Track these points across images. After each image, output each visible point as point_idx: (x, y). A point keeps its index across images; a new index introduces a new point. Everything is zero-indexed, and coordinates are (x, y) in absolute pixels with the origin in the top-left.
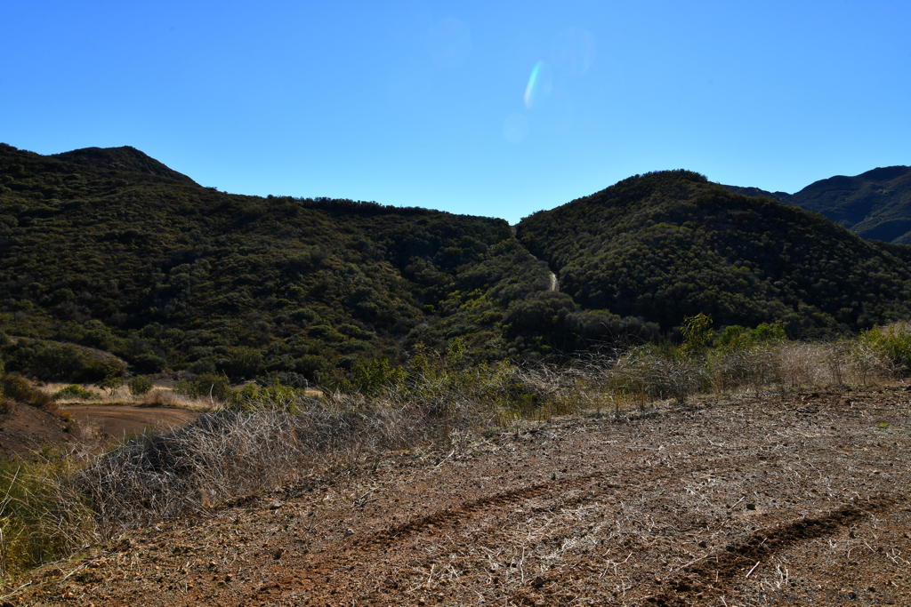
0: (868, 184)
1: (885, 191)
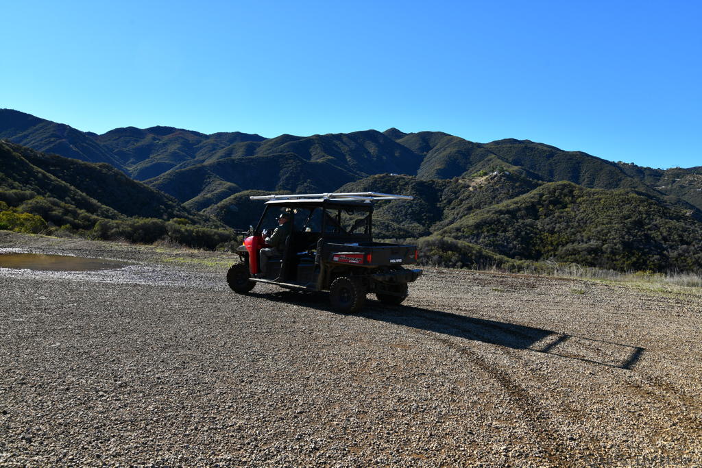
0: (150, 136)
1: (160, 142)
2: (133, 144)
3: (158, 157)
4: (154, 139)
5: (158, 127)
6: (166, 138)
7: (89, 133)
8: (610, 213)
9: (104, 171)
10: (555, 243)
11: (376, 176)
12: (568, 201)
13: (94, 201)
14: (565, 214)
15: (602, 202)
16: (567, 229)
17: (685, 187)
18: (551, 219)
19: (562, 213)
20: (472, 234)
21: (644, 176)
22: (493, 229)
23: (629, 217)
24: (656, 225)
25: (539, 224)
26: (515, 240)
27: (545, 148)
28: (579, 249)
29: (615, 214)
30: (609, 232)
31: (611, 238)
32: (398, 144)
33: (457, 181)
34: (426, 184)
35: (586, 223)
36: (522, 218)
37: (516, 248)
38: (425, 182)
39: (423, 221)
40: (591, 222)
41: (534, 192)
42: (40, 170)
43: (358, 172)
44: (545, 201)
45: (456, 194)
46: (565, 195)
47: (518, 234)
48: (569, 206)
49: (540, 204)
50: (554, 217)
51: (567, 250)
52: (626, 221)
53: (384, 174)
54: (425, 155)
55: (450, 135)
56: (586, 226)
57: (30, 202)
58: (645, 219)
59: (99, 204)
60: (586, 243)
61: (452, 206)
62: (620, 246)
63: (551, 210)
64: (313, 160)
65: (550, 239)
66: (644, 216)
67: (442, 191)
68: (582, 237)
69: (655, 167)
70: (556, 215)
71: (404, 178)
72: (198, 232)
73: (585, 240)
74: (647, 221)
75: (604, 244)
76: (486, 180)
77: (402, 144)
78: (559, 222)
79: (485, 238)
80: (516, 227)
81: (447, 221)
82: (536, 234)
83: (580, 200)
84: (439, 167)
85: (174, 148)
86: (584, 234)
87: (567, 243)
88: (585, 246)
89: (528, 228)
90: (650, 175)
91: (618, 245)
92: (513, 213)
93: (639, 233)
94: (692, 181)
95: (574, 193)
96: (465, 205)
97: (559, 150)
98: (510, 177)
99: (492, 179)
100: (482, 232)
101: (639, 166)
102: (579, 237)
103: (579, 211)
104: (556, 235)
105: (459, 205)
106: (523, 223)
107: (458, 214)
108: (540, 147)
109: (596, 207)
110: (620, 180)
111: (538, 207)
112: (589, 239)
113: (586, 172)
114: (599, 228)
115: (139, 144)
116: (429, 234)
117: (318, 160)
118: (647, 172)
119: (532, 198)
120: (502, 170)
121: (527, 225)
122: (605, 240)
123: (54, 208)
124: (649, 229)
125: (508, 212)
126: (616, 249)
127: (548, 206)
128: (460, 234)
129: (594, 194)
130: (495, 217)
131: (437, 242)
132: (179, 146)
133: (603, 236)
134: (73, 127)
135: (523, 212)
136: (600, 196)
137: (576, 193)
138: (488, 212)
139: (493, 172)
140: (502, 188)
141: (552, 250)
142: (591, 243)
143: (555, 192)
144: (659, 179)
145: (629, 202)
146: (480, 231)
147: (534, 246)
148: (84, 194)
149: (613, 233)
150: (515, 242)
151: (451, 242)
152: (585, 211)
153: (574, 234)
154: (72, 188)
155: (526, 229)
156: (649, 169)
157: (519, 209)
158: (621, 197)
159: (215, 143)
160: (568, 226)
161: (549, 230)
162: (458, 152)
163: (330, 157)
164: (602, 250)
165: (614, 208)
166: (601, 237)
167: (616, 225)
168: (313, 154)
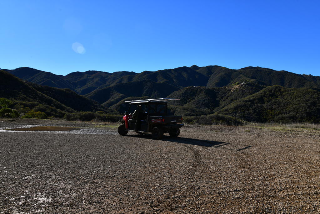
0: (86, 75)
1: (91, 78)
2: (79, 79)
3: (90, 84)
4: (88, 76)
5: (89, 71)
6: (93, 76)
7: (60, 76)
8: (299, 99)
9: (67, 92)
10: (273, 115)
11: (187, 88)
12: (278, 94)
13: (63, 105)
14: (277, 100)
15: (295, 94)
16: (279, 108)
18: (270, 103)
19: (276, 100)
20: (233, 112)
22: (242, 109)
23: (309, 100)
25: (265, 106)
26: (253, 114)
27: (267, 70)
28: (285, 117)
29: (302, 100)
30: (300, 108)
31: (300, 111)
32: (197, 72)
33: (225, 87)
34: (211, 90)
35: (287, 104)
36: (257, 103)
37: (254, 118)
39: (210, 107)
40: (290, 104)
41: (262, 91)
42: (40, 93)
43: (179, 86)
44: (267, 95)
45: (225, 94)
46: (277, 92)
47: (255, 111)
48: (279, 97)
49: (265, 97)
50: (272, 102)
51: (279, 117)
52: (307, 103)
53: (191, 87)
54: (210, 77)
55: (221, 67)
56: (288, 106)
57: (37, 107)
58: (317, 101)
59: (66, 106)
60: (288, 114)
61: (223, 100)
62: (305, 114)
63: (270, 99)
64: (158, 82)
65: (270, 113)
66: (316, 99)
67: (218, 93)
68: (286, 111)
70: (273, 101)
71: (200, 88)
72: (108, 117)
73: (288, 112)
75: (297, 114)
76: (239, 87)
77: (199, 72)
78: (275, 105)
79: (239, 114)
80: (254, 108)
81: (221, 107)
82: (263, 110)
83: (284, 93)
84: (217, 82)
85: (96, 80)
86: (287, 109)
87: (279, 114)
88: (288, 115)
89: (260, 108)
92: (252, 102)
93: (314, 108)
95: (281, 90)
96: (229, 99)
97: (274, 70)
98: (250, 85)
99: (242, 86)
100: (238, 111)
101: (313, 76)
102: (284, 111)
103: (284, 99)
104: (274, 111)
105: (227, 99)
106: (257, 106)
107: (226, 103)
108: (264, 70)
109: (292, 97)
110: (304, 83)
111: (264, 98)
112: (290, 112)
113: (287, 80)
114: (294, 107)
115: (81, 79)
116: (213, 113)
117: (161, 82)
119: (261, 93)
120: (246, 81)
121: (259, 107)
122: (298, 112)
123: (47, 109)
125: (250, 101)
126: (303, 116)
127: (269, 97)
128: (227, 112)
129: (291, 90)
130: (243, 103)
131: (215, 116)
132: (99, 79)
133: (296, 110)
134: (53, 73)
135: (257, 101)
136: (294, 91)
137: (282, 90)
138: (240, 101)
139: (242, 83)
140: (247, 90)
141: (271, 118)
142: (291, 114)
143: (272, 90)
145: (308, 93)
146: (237, 111)
147: (263, 116)
148: (59, 102)
149: (301, 108)
150: (254, 115)
151: (222, 116)
152: (287, 99)
153: (282, 110)
154: (54, 100)
155: (259, 108)
156: (318, 77)
157: (255, 99)
158: (304, 91)
159: (115, 76)
160: (279, 106)
161: (270, 108)
162: (225, 74)
163: (166, 80)
164: (296, 117)
165: (301, 97)
166: (295, 110)
167: (303, 105)
168: (158, 79)
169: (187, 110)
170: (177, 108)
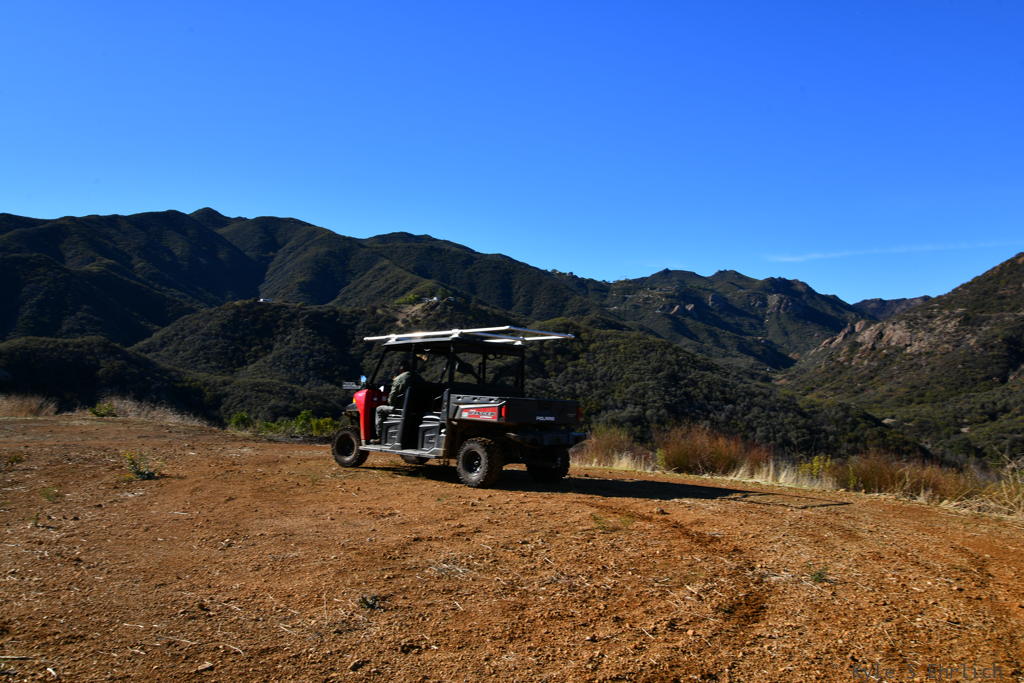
8: (636, 364)
11: (237, 303)
14: (580, 368)
16: (591, 390)
17: (639, 307)
18: (565, 377)
19: (576, 366)
21: (587, 293)
23: (660, 369)
24: (691, 380)
25: (553, 385)
27: (454, 249)
29: (643, 367)
30: (645, 392)
31: (650, 400)
32: (221, 237)
34: (325, 316)
35: (610, 380)
38: (324, 314)
40: (618, 380)
44: (548, 349)
45: (377, 332)
52: (659, 376)
53: (252, 300)
54: (273, 257)
55: (309, 225)
56: (614, 385)
58: (678, 371)
60: (623, 409)
62: (663, 410)
63: (560, 363)
64: (71, 265)
66: (676, 367)
68: (614, 400)
69: (599, 279)
70: (570, 369)
73: (619, 405)
74: (681, 374)
75: (645, 410)
76: (422, 310)
78: (578, 381)
83: (592, 346)
86: (615, 396)
87: (599, 411)
88: (623, 414)
90: (595, 290)
91: (663, 411)
93: (678, 392)
94: (648, 299)
97: (472, 251)
98: (458, 306)
101: (579, 277)
102: (610, 401)
103: (597, 362)
106: (534, 385)
108: (448, 247)
109: (617, 358)
112: (625, 404)
113: (520, 288)
114: (632, 388)
117: (87, 267)
118: (590, 286)
120: (444, 295)
121: (540, 388)
122: (646, 404)
124: (686, 386)
126: (661, 415)
133: (640, 398)
139: (431, 296)
142: (630, 409)
144: (605, 297)
145: (652, 348)
149: (650, 393)
152: (604, 364)
153: (603, 397)
156: (591, 281)
161: (569, 393)
162: (330, 253)
163: (106, 261)
164: (645, 418)
165: (639, 358)
166: (638, 399)
167: (650, 382)
168: (69, 254)
169: (270, 392)
170: (225, 384)
